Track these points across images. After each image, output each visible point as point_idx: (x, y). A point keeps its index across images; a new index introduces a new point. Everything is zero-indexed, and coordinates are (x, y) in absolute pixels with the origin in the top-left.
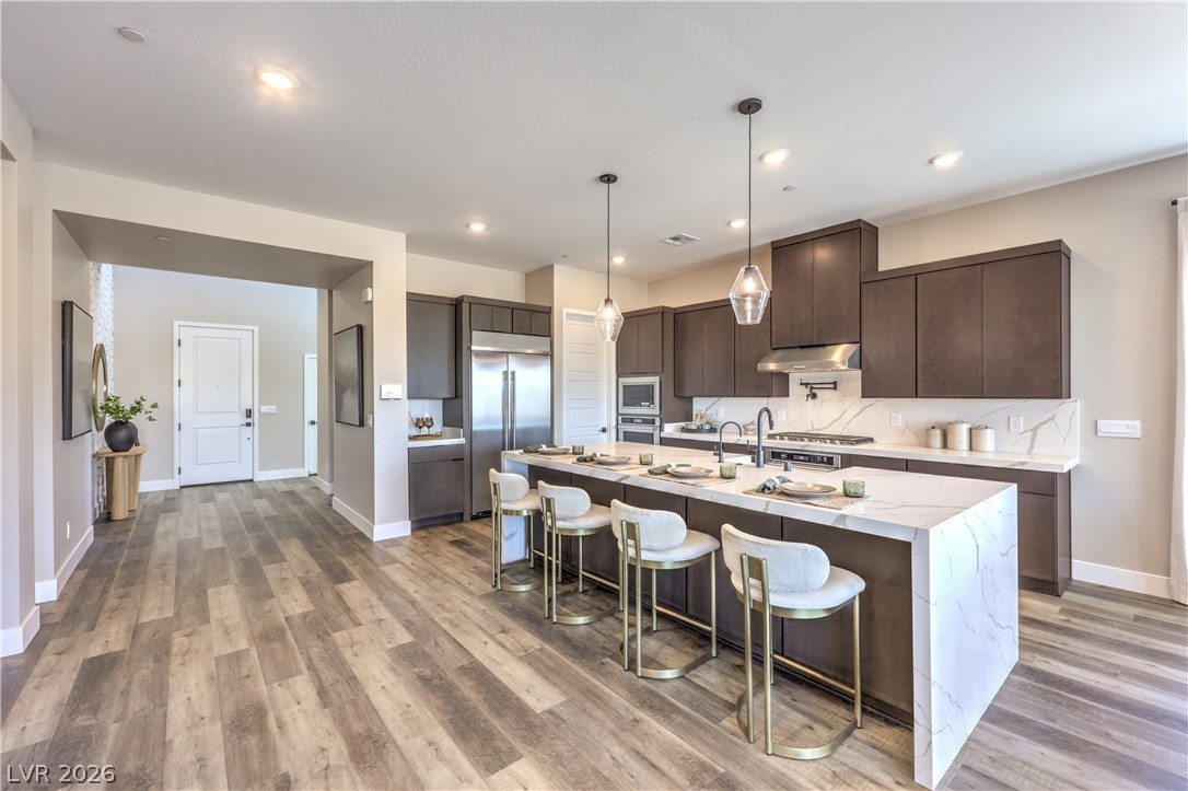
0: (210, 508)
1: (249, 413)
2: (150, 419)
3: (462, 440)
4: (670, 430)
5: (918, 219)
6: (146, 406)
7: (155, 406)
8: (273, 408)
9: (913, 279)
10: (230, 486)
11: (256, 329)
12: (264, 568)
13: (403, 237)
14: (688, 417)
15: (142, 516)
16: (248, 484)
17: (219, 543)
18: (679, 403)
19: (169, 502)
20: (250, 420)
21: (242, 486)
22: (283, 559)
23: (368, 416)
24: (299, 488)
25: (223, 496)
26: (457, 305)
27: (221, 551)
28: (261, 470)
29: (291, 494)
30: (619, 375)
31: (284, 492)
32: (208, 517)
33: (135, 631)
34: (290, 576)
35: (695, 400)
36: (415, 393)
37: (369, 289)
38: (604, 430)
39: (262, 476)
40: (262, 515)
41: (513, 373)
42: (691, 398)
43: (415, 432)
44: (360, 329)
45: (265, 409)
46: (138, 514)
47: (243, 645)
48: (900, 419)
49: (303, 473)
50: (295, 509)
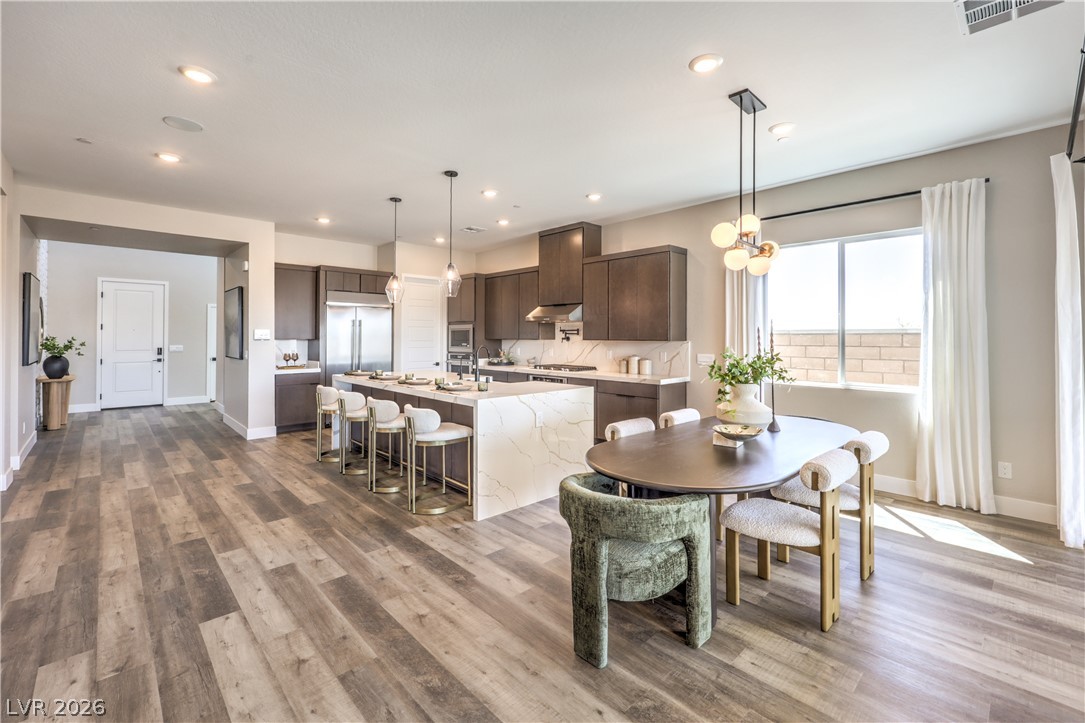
0: (127, 423)
1: (160, 351)
2: (79, 354)
3: (318, 370)
4: (482, 363)
5: (621, 223)
6: (76, 344)
7: (83, 344)
8: (180, 347)
9: (606, 264)
10: (143, 410)
11: (167, 283)
12: (164, 454)
13: (271, 225)
14: (498, 355)
15: (72, 427)
16: (159, 408)
17: (133, 441)
18: (492, 343)
19: (93, 419)
20: (160, 357)
21: (153, 409)
22: (179, 449)
23: (245, 352)
24: (200, 410)
25: (136, 416)
26: (316, 271)
27: (134, 446)
28: (169, 396)
29: (193, 415)
30: (449, 323)
31: (187, 413)
32: (124, 428)
33: (77, 482)
34: (182, 457)
35: (503, 342)
36: (281, 334)
37: (246, 263)
38: (437, 364)
39: (170, 402)
40: (167, 427)
41: (360, 322)
42: (500, 341)
43: (284, 364)
44: (241, 290)
45: (173, 348)
46: (68, 426)
47: (146, 485)
48: (610, 353)
49: (205, 399)
50: (193, 423)
